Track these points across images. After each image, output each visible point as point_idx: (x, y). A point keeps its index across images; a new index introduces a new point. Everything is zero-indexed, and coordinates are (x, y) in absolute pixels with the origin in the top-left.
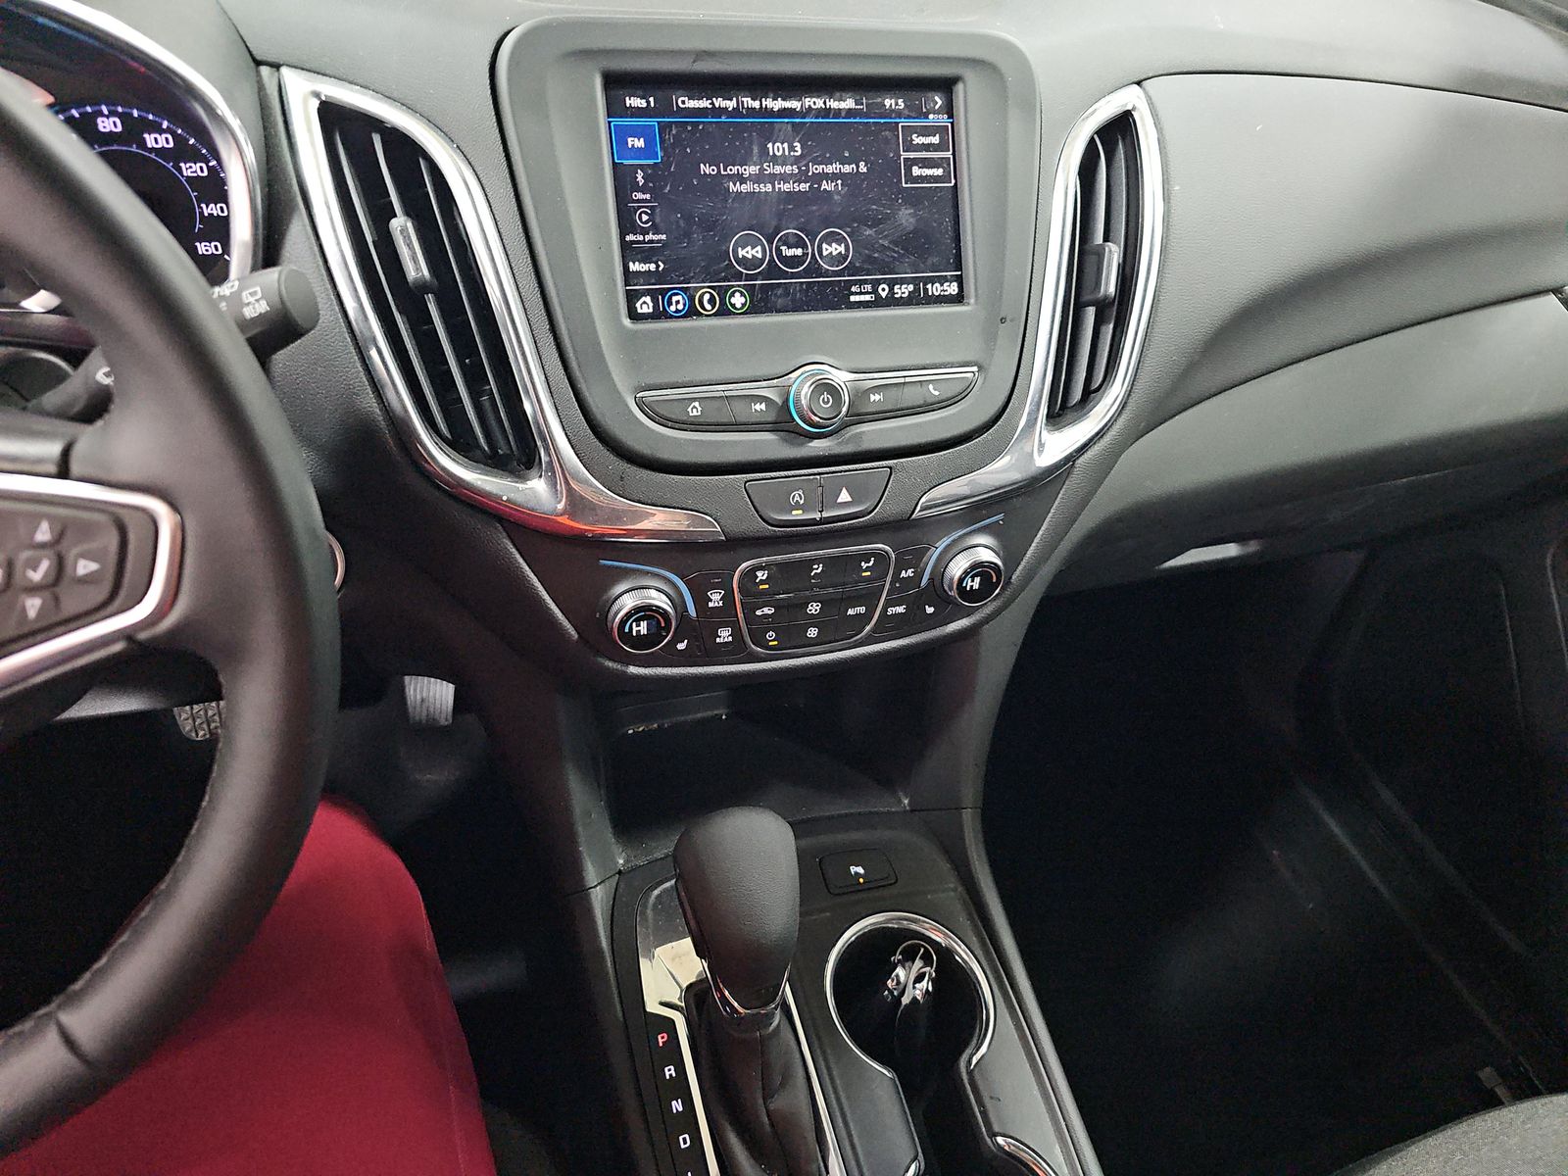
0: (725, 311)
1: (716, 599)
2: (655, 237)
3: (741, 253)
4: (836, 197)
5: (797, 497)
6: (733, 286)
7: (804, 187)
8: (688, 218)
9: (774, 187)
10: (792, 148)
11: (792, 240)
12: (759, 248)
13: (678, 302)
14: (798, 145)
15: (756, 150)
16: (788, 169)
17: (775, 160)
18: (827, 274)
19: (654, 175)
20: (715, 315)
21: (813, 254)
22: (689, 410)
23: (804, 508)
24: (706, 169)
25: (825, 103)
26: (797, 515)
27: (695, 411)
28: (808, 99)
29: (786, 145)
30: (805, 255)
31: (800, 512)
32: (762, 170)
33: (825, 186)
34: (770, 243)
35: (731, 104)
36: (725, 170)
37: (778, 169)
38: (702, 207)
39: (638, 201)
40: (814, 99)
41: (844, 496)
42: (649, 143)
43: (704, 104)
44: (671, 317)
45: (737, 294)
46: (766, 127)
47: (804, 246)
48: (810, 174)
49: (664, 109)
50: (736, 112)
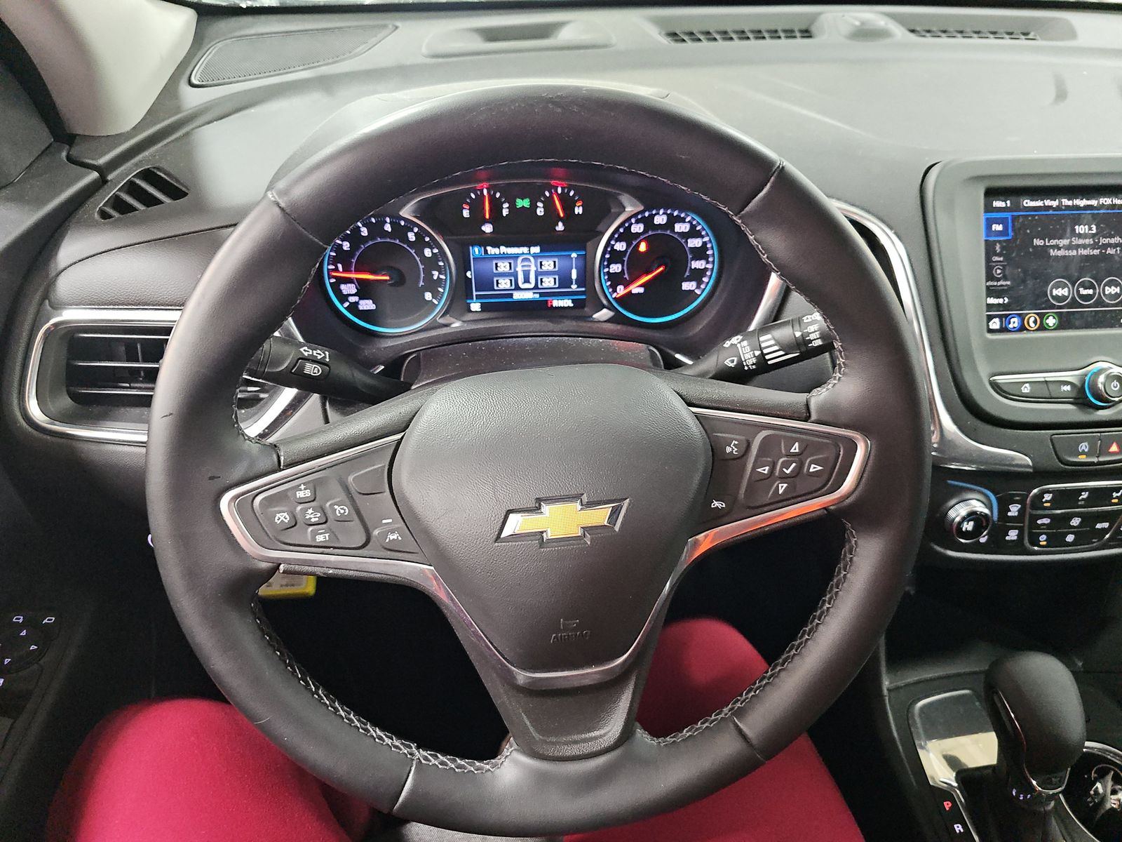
0: (1042, 328)
1: (1014, 510)
2: (1004, 283)
3: (1055, 292)
4: (1116, 258)
5: (1084, 447)
6: (1048, 313)
7: (1096, 252)
8: (1025, 272)
9: (1077, 252)
10: (1090, 229)
11: (1087, 284)
12: (1066, 289)
13: (1014, 322)
14: (1094, 227)
15: (1068, 230)
16: (1087, 241)
17: (1080, 236)
18: (1108, 305)
19: (1007, 248)
20: (1037, 330)
21: (1099, 293)
22: (1022, 389)
23: (1087, 454)
24: (1037, 242)
25: (1112, 201)
26: (1082, 458)
27: (1026, 389)
28: (1101, 199)
29: (1087, 227)
30: (1095, 294)
31: (1085, 456)
32: (1071, 242)
33: (1109, 251)
34: (1073, 286)
35: (1055, 204)
36: (1049, 242)
37: (1081, 242)
38: (1034, 265)
39: (995, 262)
40: (1106, 199)
41: (1114, 448)
42: (1006, 228)
43: (1039, 203)
44: (1010, 331)
45: (1051, 318)
46: (1076, 216)
47: (1094, 288)
48: (1100, 244)
49: (1016, 207)
50: (1058, 208)
